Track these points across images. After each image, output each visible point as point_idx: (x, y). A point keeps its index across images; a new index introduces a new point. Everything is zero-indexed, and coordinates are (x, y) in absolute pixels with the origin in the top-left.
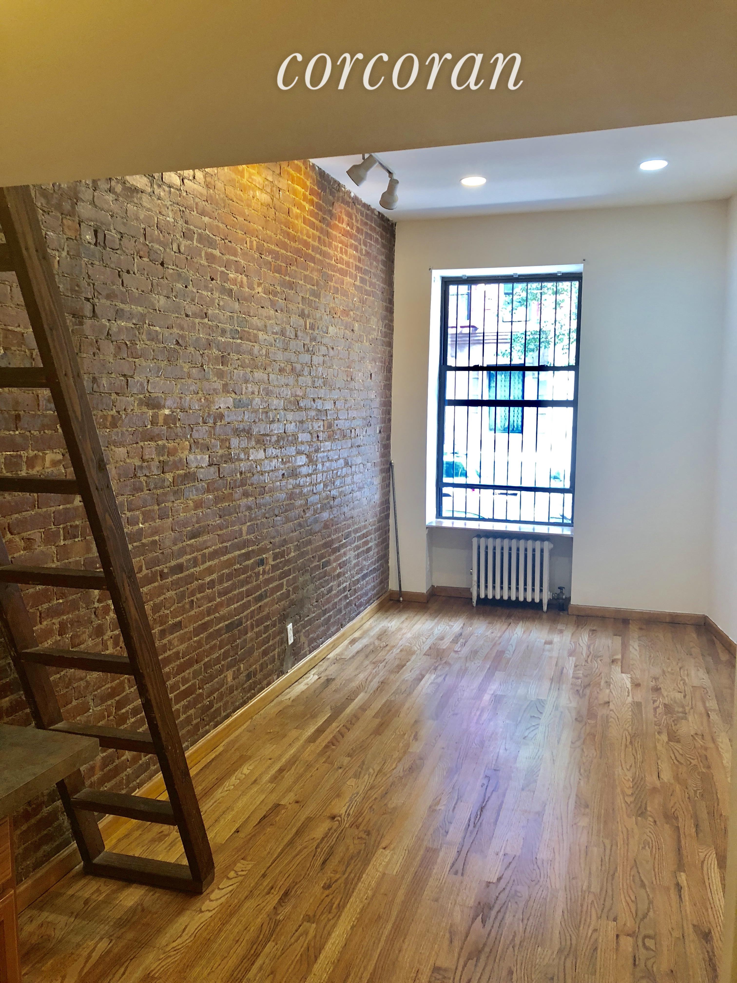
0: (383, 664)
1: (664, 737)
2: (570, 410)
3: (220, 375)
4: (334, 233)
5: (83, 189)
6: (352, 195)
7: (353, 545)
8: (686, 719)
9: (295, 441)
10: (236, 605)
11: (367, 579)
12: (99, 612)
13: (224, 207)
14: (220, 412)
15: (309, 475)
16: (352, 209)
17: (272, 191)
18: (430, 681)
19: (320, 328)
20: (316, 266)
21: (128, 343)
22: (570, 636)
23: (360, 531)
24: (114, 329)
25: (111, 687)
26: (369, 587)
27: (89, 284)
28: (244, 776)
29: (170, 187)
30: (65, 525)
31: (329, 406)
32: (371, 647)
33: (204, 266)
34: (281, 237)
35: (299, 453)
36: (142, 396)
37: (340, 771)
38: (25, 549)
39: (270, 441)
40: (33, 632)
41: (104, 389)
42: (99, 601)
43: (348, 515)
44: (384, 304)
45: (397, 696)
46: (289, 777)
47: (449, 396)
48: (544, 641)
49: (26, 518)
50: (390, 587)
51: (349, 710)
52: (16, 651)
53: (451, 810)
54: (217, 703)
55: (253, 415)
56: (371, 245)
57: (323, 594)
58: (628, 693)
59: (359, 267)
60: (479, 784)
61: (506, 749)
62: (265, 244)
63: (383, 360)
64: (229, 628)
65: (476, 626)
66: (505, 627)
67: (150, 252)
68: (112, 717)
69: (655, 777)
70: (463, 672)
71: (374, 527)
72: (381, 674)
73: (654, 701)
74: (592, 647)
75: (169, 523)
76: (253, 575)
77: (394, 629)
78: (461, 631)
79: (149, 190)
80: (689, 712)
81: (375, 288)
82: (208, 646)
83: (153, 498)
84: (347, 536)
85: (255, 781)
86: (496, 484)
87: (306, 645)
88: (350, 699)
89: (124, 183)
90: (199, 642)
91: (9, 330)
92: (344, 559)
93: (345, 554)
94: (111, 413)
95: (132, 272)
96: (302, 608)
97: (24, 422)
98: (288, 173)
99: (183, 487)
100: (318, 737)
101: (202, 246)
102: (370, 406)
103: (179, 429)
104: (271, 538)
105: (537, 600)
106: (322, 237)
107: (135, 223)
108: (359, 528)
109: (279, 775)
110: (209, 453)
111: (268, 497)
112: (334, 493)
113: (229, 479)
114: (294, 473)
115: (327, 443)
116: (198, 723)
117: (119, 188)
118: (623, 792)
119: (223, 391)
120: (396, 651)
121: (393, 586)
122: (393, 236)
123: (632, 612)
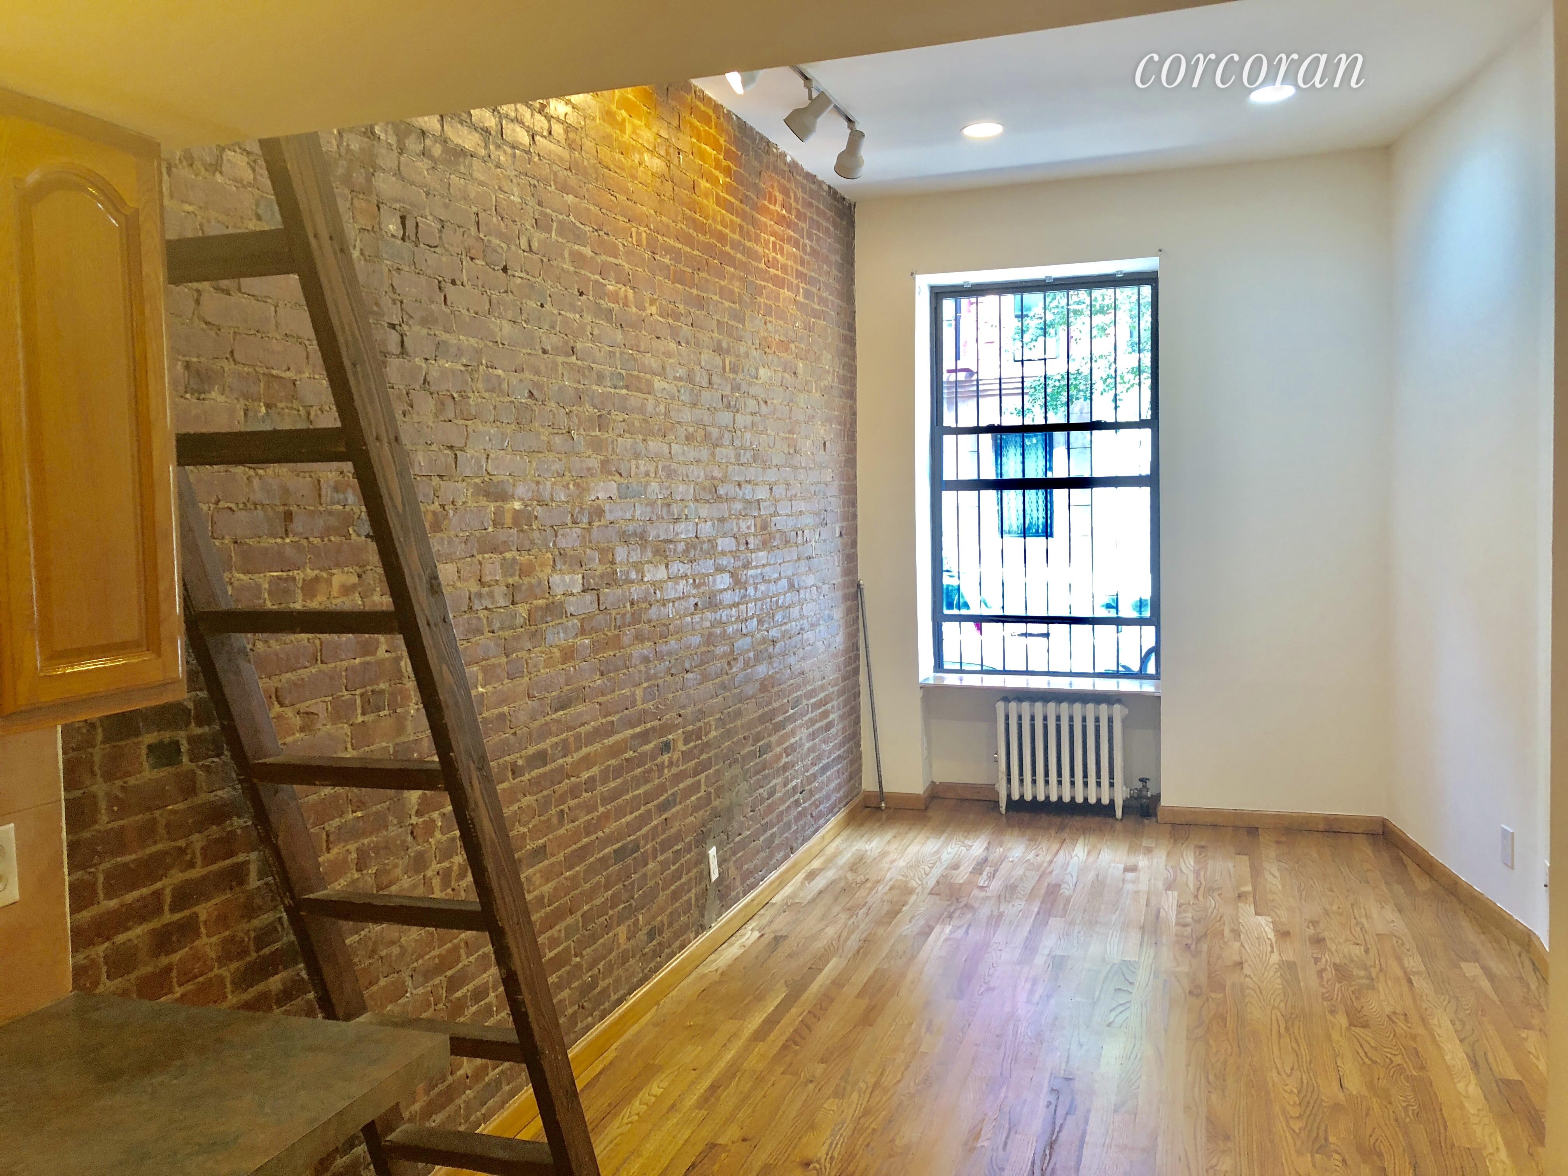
0: (864, 910)
1: (1342, 1020)
2: (1145, 492)
3: (597, 446)
4: (762, 219)
5: (384, 151)
6: (789, 159)
7: (805, 719)
8: (1373, 988)
9: (712, 551)
10: (629, 818)
11: (829, 773)
12: (418, 832)
13: (597, 179)
14: (599, 506)
15: (736, 605)
16: (789, 181)
17: (668, 153)
18: (943, 937)
19: (746, 370)
20: (737, 273)
21: (455, 395)
22: (1164, 857)
23: (816, 696)
24: (434, 374)
25: (439, 956)
26: (833, 785)
27: (394, 302)
28: (653, 1099)
29: (513, 147)
30: (363, 690)
31: (762, 493)
32: (842, 884)
33: (568, 272)
34: (684, 227)
35: (720, 569)
36: (478, 481)
37: (811, 1086)
38: (302, 729)
39: (675, 550)
40: (319, 865)
41: (421, 470)
42: (419, 813)
43: (797, 668)
44: (842, 331)
45: (892, 962)
46: (728, 1098)
47: (949, 474)
48: (1122, 866)
49: (303, 679)
50: (863, 787)
51: (815, 987)
52: (293, 897)
53: (1001, 1147)
54: (604, 979)
55: (649, 509)
56: (819, 239)
57: (762, 798)
58: (1272, 947)
59: (802, 273)
60: (1042, 1103)
61: (1081, 1045)
62: (660, 237)
63: (842, 420)
64: (620, 854)
65: (1009, 845)
66: (1055, 847)
67: (486, 248)
68: (441, 1006)
69: (1336, 1084)
70: (996, 920)
71: (836, 688)
72: (862, 926)
73: (1317, 961)
74: (1202, 874)
75: (524, 686)
76: (654, 768)
77: (876, 853)
78: (985, 854)
79: (482, 152)
80: (1378, 977)
81: (827, 306)
82: (588, 886)
83: (498, 645)
84: (796, 703)
85: (673, 1107)
86: (1030, 614)
87: (738, 882)
88: (815, 970)
89: (445, 141)
90: (572, 878)
91: (273, 376)
92: (793, 740)
93: (793, 732)
94: (432, 508)
95: (458, 282)
96: (730, 820)
97: (297, 525)
98: (692, 125)
99: (544, 626)
100: (771, 1030)
101: (565, 241)
102: (824, 493)
103: (536, 534)
104: (680, 707)
105: (1105, 801)
106: (745, 226)
107: (462, 205)
108: (814, 690)
109: (712, 1095)
110: (582, 570)
111: (673, 642)
112: (774, 633)
113: (614, 613)
114: (712, 603)
115: (761, 554)
116: (575, 1013)
117: (437, 150)
118: (1284, 1112)
119: (601, 472)
120: (882, 889)
121: (869, 784)
122: (852, 224)
123: (1262, 816)
